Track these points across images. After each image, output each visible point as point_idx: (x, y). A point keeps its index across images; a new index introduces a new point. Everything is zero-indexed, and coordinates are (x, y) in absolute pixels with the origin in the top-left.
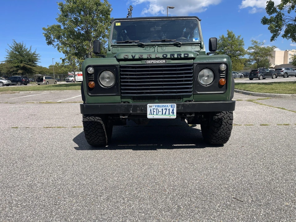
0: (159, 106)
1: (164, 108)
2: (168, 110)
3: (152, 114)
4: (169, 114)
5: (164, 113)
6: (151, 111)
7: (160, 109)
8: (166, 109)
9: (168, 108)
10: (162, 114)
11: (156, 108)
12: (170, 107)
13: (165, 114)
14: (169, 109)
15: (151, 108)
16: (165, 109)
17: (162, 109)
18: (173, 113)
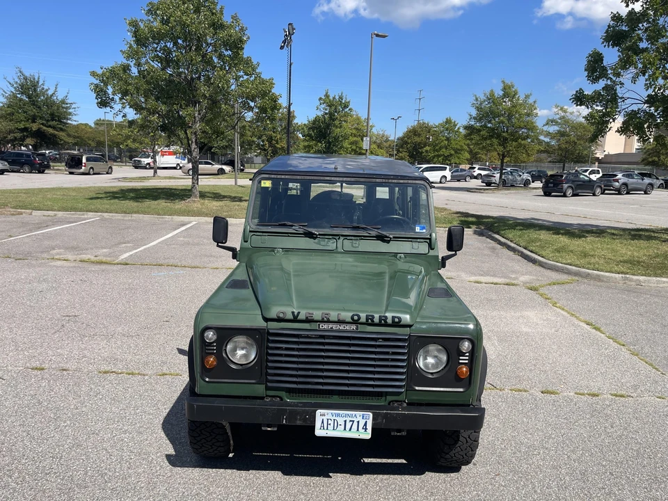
0: (338, 415)
1: (348, 419)
2: (355, 424)
3: (325, 428)
4: (358, 430)
5: (348, 427)
6: (323, 422)
7: (341, 421)
8: (353, 421)
9: (356, 420)
10: (345, 429)
11: (332, 418)
12: (360, 419)
13: (350, 430)
14: (358, 422)
15: (323, 417)
16: (350, 421)
17: (345, 421)
18: (366, 429)
